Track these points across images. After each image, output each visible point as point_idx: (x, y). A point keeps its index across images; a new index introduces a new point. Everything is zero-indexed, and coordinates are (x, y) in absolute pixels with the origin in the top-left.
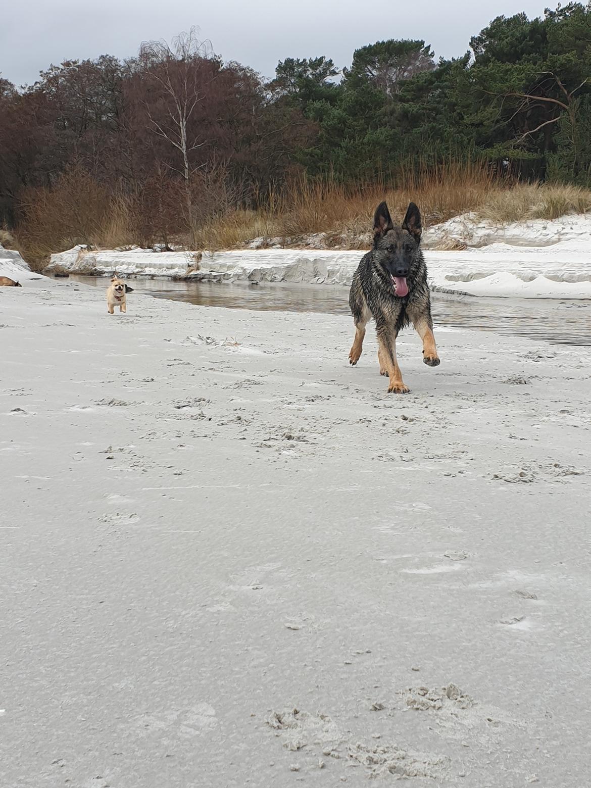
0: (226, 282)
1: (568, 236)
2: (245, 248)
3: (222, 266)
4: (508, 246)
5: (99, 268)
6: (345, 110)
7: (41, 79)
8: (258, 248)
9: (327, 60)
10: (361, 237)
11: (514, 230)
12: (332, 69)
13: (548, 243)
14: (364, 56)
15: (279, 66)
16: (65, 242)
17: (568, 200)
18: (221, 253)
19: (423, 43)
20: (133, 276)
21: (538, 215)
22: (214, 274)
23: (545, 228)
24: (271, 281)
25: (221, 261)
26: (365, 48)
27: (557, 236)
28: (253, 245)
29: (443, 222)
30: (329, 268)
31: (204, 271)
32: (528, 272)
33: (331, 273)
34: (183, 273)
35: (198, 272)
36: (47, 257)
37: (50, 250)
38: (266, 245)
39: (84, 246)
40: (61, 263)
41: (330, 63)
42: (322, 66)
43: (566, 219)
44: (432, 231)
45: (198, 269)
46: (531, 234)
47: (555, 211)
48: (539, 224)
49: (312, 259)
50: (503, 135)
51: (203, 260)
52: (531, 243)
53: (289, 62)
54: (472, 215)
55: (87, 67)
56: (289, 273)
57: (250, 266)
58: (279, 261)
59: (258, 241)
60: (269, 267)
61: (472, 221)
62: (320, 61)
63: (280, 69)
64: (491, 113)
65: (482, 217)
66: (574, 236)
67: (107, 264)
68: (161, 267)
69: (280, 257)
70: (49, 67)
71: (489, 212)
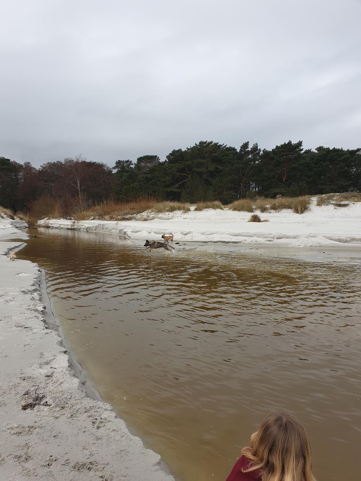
0: (80, 230)
1: (175, 217)
2: (88, 220)
3: (80, 225)
4: (159, 220)
5: (50, 225)
6: (126, 177)
7: (41, 168)
8: (92, 220)
9: (130, 160)
10: (119, 217)
11: (161, 215)
12: (132, 163)
13: (169, 219)
14: (140, 160)
15: (116, 162)
16: (43, 217)
17: (175, 206)
18: (80, 221)
19: (157, 156)
20: (57, 228)
21: (167, 211)
22: (78, 228)
23: (169, 215)
24: (92, 230)
25: (80, 224)
26: (140, 157)
27: (172, 217)
28: (90, 219)
29: (142, 213)
30: (106, 227)
31: (75, 227)
32: (150, 231)
33: (106, 228)
34: (69, 227)
35: (74, 227)
36: (37, 221)
37: (37, 219)
38: (94, 219)
39: (48, 218)
40: (40, 224)
41: (131, 161)
42: (129, 162)
43: (175, 212)
44: (138, 215)
45: (74, 226)
46: (165, 216)
47: (172, 210)
48: (167, 213)
49: (102, 224)
50: (172, 184)
51: (75, 224)
52: (165, 219)
53: (119, 161)
54: (150, 211)
55: (54, 164)
56: (96, 228)
57: (87, 226)
58: (94, 224)
59: (92, 217)
60: (92, 226)
61: (150, 212)
62: (128, 161)
63: (117, 163)
64: (168, 178)
65: (152, 211)
66: (176, 217)
67: (52, 224)
68: (65, 225)
69: (94, 223)
70: (43, 164)
71: (154, 210)
